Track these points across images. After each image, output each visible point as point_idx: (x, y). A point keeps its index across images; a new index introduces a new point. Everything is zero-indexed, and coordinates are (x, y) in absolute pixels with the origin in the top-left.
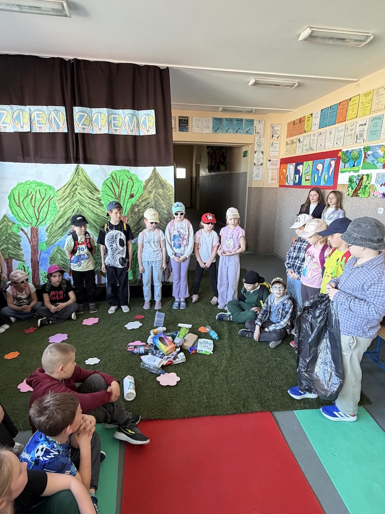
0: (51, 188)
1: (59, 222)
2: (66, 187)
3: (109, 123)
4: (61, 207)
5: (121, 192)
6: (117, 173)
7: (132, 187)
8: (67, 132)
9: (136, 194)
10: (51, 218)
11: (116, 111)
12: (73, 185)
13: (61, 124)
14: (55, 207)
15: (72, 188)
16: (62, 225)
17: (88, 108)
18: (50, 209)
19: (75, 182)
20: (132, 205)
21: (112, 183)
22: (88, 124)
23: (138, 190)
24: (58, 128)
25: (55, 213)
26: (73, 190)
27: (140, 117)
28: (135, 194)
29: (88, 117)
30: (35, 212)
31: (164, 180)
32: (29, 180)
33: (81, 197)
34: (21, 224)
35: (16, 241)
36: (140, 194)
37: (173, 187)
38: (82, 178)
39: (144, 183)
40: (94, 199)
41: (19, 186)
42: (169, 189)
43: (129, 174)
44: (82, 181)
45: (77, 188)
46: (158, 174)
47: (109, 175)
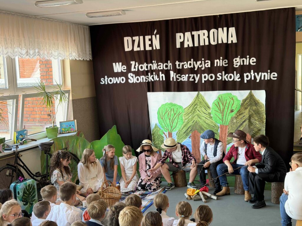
0: (180, 107)
1: (184, 129)
5: (224, 108)
6: (222, 95)
10: (179, 126)
14: (181, 119)
15: (194, 107)
16: (186, 131)
19: (196, 103)
21: (219, 103)
23: (236, 107)
25: (181, 123)
28: (234, 109)
30: (170, 123)
31: (257, 100)
32: (167, 103)
33: (199, 113)
34: (163, 129)
35: (162, 139)
36: (238, 110)
37: (265, 105)
38: (201, 100)
39: (241, 101)
40: (207, 114)
41: (162, 107)
42: (261, 106)
43: (231, 96)
44: (200, 102)
45: (197, 107)
46: (253, 95)
47: (217, 97)
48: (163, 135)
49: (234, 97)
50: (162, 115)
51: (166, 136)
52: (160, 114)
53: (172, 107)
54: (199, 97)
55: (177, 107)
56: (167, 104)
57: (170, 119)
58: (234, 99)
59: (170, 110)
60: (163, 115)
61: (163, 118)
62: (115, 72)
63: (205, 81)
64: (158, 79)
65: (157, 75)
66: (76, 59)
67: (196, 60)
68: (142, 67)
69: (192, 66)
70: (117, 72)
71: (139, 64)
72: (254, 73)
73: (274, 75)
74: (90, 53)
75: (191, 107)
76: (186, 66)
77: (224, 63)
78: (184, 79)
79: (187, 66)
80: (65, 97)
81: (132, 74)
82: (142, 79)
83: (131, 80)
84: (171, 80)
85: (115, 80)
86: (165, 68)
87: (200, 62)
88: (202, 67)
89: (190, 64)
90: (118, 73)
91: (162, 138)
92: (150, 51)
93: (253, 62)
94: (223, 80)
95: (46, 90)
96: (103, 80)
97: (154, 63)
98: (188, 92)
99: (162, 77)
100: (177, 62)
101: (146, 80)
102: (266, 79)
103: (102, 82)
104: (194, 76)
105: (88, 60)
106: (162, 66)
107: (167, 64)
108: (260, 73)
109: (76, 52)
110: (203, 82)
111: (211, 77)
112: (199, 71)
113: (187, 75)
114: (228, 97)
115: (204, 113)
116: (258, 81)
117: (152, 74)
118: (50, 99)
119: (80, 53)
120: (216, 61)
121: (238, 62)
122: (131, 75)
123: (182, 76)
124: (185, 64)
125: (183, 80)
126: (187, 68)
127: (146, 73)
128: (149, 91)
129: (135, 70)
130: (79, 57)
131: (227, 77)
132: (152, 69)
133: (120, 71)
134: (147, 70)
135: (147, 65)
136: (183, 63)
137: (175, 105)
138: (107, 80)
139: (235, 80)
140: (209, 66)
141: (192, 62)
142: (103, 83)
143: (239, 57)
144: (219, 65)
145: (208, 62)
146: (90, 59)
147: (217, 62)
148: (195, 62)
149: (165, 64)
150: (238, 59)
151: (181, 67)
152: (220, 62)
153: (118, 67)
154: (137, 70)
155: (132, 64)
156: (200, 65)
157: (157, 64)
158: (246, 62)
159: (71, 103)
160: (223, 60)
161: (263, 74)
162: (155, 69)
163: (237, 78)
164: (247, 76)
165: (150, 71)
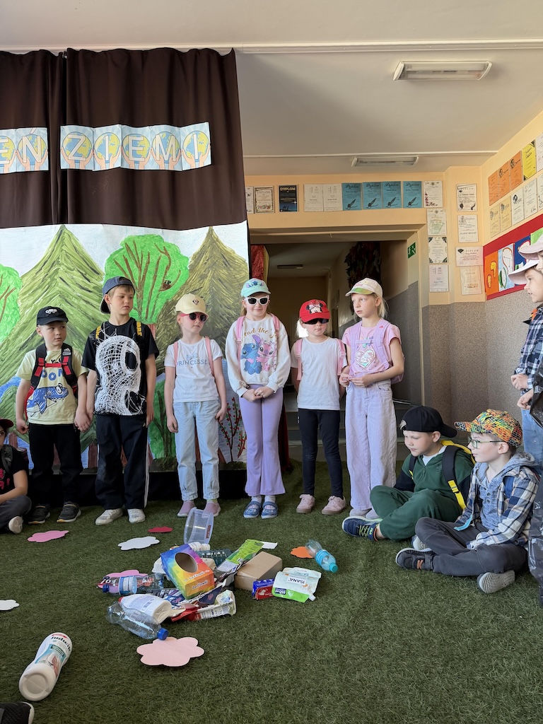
0: (11, 272)
1: (21, 337)
2: (38, 269)
3: (124, 149)
4: (26, 308)
5: (144, 277)
6: (136, 240)
7: (168, 268)
8: (47, 169)
9: (176, 281)
10: (6, 329)
11: (140, 130)
12: (50, 264)
13: (38, 157)
14: (14, 308)
15: (49, 270)
16: (26, 342)
17: (88, 128)
18: (6, 312)
19: (55, 259)
20: (167, 303)
21: (126, 261)
22: (85, 153)
23: (178, 275)
24: (32, 163)
25: (14, 319)
26: (49, 274)
27: (183, 138)
28: (172, 281)
29: (87, 142)
31: (229, 251)
36: (183, 282)
38: (69, 249)
39: (190, 260)
40: (91, 289)
43: (162, 243)
45: (58, 269)
47: (122, 245)
49: (169, 247)
54: (63, 239)
58: (169, 253)
114: (153, 247)
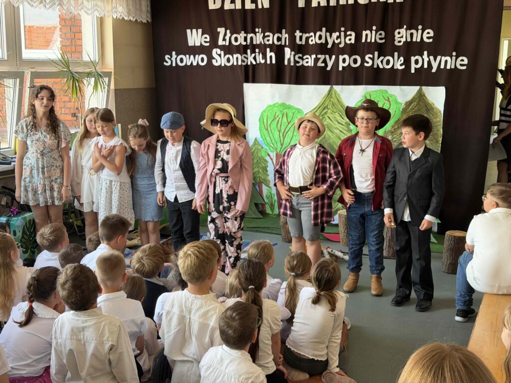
0: (299, 111)
12: (323, 108)
18: (295, 134)
19: (326, 105)
20: (385, 132)
23: (394, 114)
26: (322, 114)
30: (280, 137)
31: (430, 103)
32: (277, 103)
33: (330, 122)
34: (267, 148)
35: (264, 165)
36: (397, 119)
37: (442, 112)
38: (334, 100)
39: (403, 105)
40: (343, 124)
41: (268, 109)
42: (437, 114)
43: (387, 94)
44: (333, 104)
45: (327, 111)
46: (424, 95)
47: (363, 97)
48: (267, 158)
49: (391, 96)
50: (267, 123)
51: (272, 159)
52: (263, 121)
53: (285, 111)
54: (331, 94)
55: (294, 111)
56: (277, 105)
57: (279, 131)
58: (391, 100)
59: (280, 116)
60: (269, 123)
61: (269, 129)
62: (190, 45)
63: (343, 67)
64: (263, 62)
65: (262, 54)
66: (123, 18)
67: (330, 31)
68: (236, 39)
69: (323, 41)
70: (193, 45)
71: (232, 34)
72: (428, 57)
73: (462, 60)
74: (147, 10)
75: (317, 111)
76: (312, 41)
77: (378, 36)
78: (307, 62)
79: (314, 40)
80: (103, 83)
81: (219, 51)
82: (236, 59)
83: (217, 61)
84: (286, 63)
85: (189, 60)
86: (276, 42)
87: (337, 34)
88: (340, 43)
89: (320, 37)
90: (194, 47)
91: (265, 162)
92: (252, 10)
93: (428, 38)
94: (375, 66)
95: (70, 68)
96: (168, 58)
97: (258, 32)
98: (313, 86)
99: (271, 57)
100: (298, 32)
101: (243, 61)
102: (448, 67)
103: (167, 62)
104: (325, 59)
105: (145, 21)
106: (272, 39)
107: (280, 35)
108: (439, 58)
109: (125, 6)
110: (340, 69)
111: (355, 61)
112: (335, 50)
113: (314, 56)
114: (382, 97)
115: (339, 123)
116: (434, 70)
117: (253, 52)
118: (77, 85)
119: (131, 7)
120: (364, 33)
121: (402, 37)
122: (217, 52)
123: (304, 57)
124: (312, 36)
125: (306, 65)
126: (314, 43)
127: (242, 50)
128: (247, 81)
129: (224, 43)
130: (129, 14)
131: (382, 62)
132: (254, 43)
133: (198, 44)
134: (244, 43)
135: (245, 35)
136: (307, 35)
137: (289, 107)
138: (176, 59)
139: (395, 68)
140: (353, 41)
141: (323, 32)
142: (169, 64)
143: (405, 27)
144: (369, 40)
145: (351, 35)
146: (147, 21)
147: (367, 35)
148: (328, 34)
149: (276, 36)
150: (403, 31)
151: (303, 42)
152: (371, 36)
153: (195, 38)
154: (227, 44)
155: (219, 32)
156: (337, 39)
157: (262, 34)
158: (417, 38)
159: (112, 95)
160: (377, 31)
161: (444, 59)
162: (258, 43)
163: (399, 64)
164: (417, 62)
165: (250, 47)
